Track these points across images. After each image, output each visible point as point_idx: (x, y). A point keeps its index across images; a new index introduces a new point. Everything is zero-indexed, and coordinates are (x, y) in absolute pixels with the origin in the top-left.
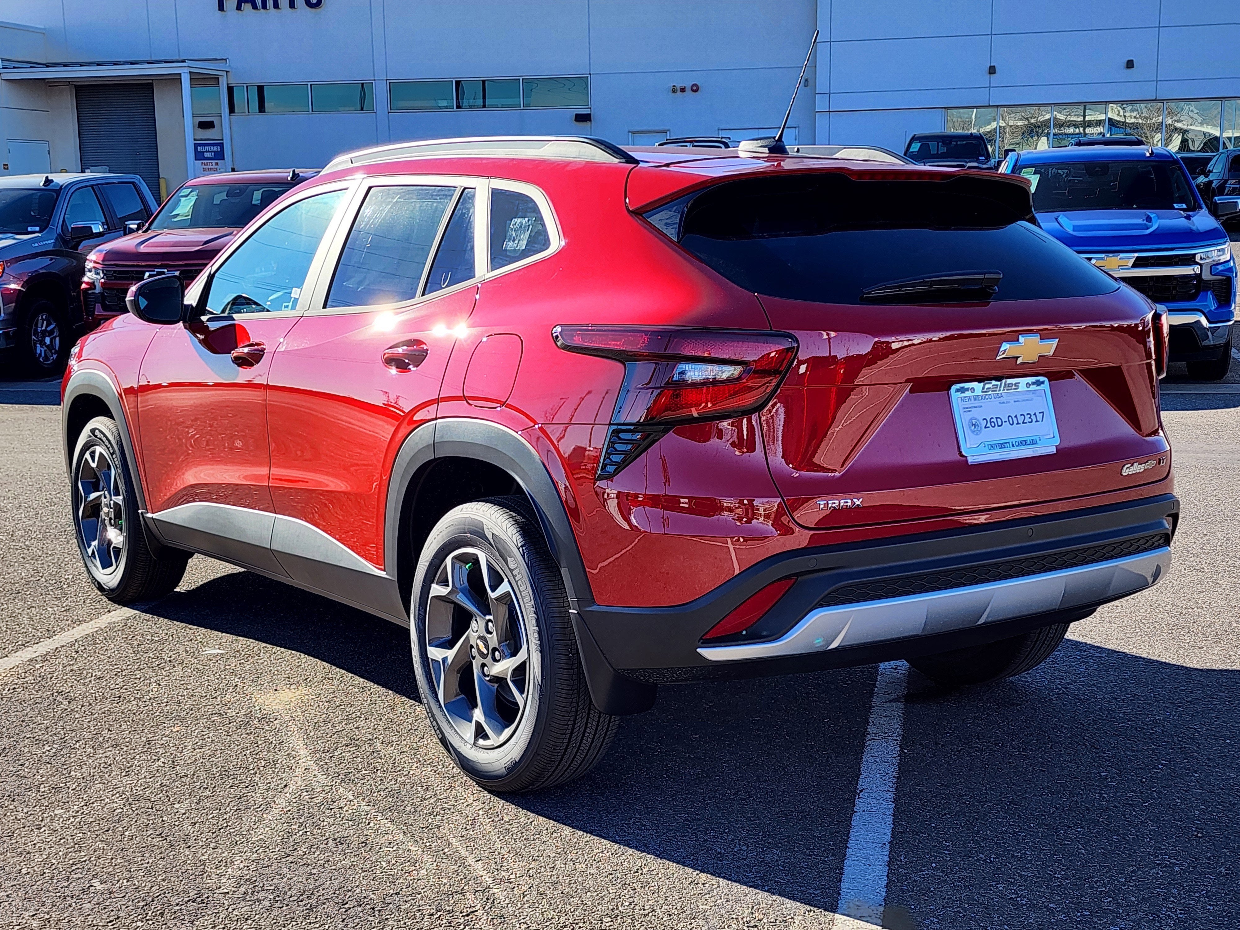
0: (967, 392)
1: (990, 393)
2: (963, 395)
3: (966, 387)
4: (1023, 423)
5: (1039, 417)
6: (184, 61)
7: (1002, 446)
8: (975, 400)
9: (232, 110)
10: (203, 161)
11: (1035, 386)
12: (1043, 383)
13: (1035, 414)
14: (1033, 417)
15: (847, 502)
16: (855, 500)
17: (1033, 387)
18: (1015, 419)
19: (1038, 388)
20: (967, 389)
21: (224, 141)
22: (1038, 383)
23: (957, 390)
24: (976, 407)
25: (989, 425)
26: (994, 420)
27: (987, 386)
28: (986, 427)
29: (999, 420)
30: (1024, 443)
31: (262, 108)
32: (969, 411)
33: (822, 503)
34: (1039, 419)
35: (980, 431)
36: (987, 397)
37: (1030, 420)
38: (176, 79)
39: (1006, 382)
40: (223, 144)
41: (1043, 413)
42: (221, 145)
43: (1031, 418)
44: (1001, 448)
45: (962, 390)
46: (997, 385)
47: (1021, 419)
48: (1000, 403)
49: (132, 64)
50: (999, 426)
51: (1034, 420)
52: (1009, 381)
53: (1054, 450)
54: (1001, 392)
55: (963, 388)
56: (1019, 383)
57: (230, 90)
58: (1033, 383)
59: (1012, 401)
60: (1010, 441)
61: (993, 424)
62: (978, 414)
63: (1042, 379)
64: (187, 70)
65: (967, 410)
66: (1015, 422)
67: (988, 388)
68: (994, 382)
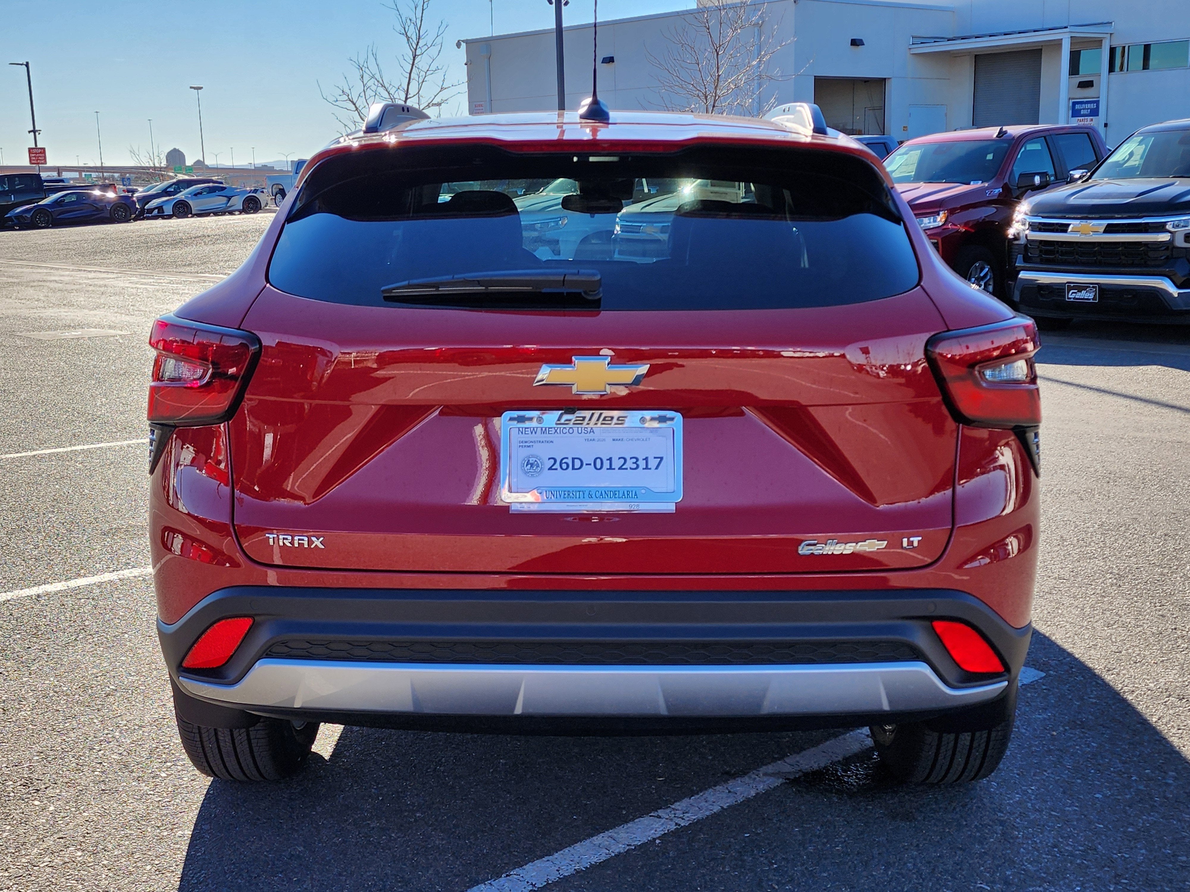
0: (528, 423)
2: (520, 425)
3: (527, 416)
4: (620, 468)
5: (653, 463)
6: (1066, 27)
7: (567, 495)
8: (542, 432)
9: (1111, 69)
10: (1079, 118)
11: (656, 422)
12: (672, 419)
13: (646, 459)
14: (641, 463)
15: (303, 540)
16: (314, 539)
17: (656, 424)
18: (606, 463)
19: (663, 425)
20: (530, 419)
21: (1100, 99)
22: (662, 419)
23: (511, 419)
24: (540, 442)
25: (557, 466)
26: (569, 461)
27: (566, 417)
28: (552, 469)
29: (577, 461)
30: (611, 494)
31: (1146, 66)
32: (529, 446)
33: (271, 536)
34: (652, 466)
36: (565, 431)
37: (634, 466)
38: (1057, 45)
40: (1099, 101)
41: (661, 458)
42: (1097, 102)
43: (637, 463)
44: (571, 497)
45: (518, 419)
47: (616, 464)
48: (589, 440)
49: (1035, 31)
50: (573, 468)
51: (642, 466)
53: (671, 508)
55: (520, 416)
57: (1112, 50)
58: (653, 419)
59: (611, 440)
61: (564, 466)
62: (542, 452)
63: (669, 414)
64: (1069, 35)
66: (607, 466)
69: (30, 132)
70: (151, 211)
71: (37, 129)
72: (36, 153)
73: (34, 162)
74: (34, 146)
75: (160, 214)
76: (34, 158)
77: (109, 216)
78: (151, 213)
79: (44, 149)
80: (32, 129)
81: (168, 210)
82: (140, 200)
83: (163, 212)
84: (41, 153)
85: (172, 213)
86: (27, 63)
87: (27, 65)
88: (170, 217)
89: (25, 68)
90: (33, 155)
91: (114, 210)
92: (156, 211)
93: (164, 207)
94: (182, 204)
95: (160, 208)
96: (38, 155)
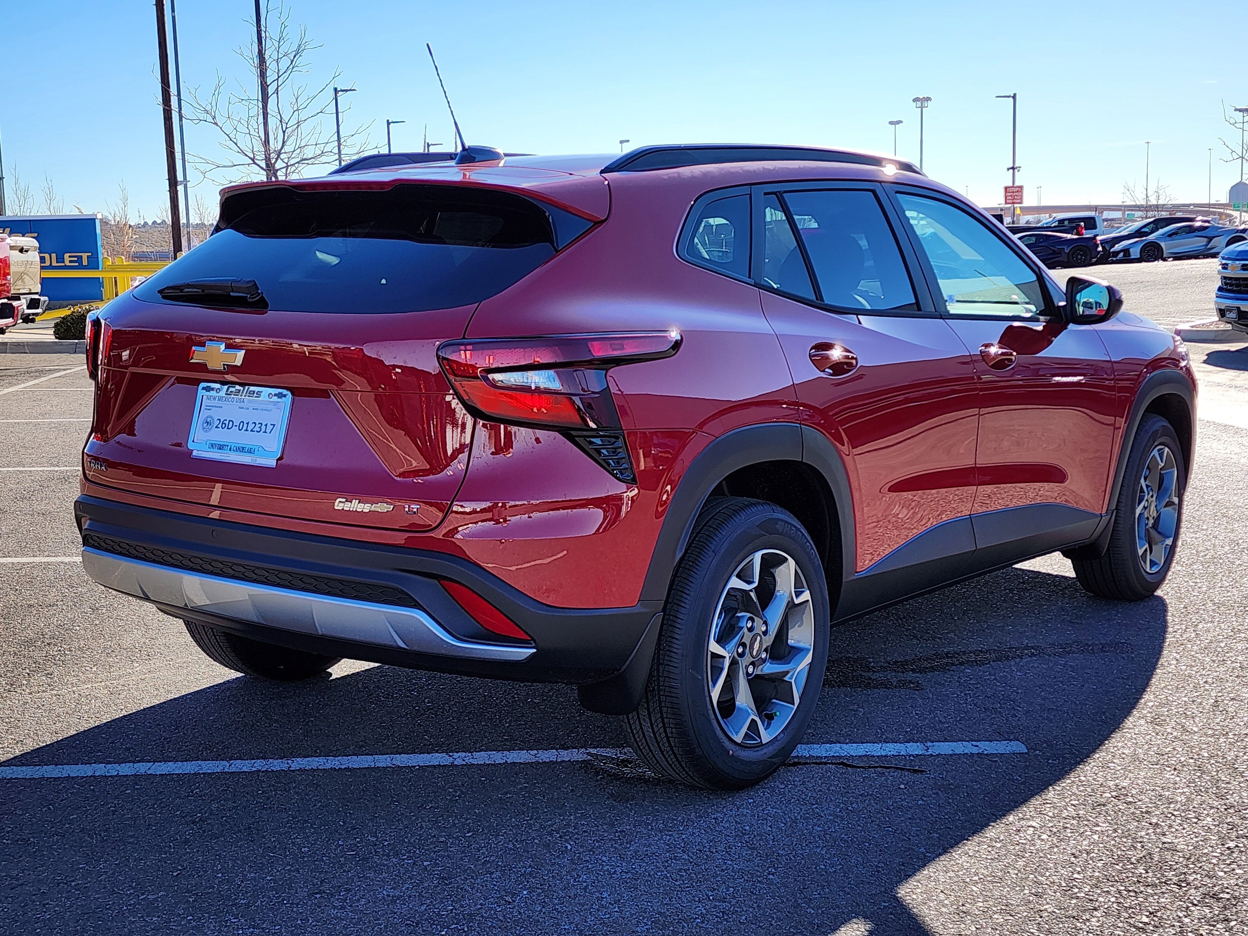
0: (212, 392)
1: (232, 396)
2: (208, 393)
3: (212, 387)
4: (252, 431)
5: (269, 427)
7: (221, 447)
8: (219, 400)
11: (276, 397)
12: (285, 396)
13: (266, 425)
14: (263, 427)
17: (275, 399)
18: (245, 425)
19: (279, 400)
20: (213, 389)
22: (280, 396)
23: (203, 388)
24: (216, 407)
25: (220, 426)
26: (227, 422)
27: (231, 389)
28: (216, 427)
29: (231, 423)
30: (241, 450)
34: (268, 431)
35: (210, 429)
36: (228, 400)
37: (259, 430)
39: (248, 389)
41: (274, 425)
43: (261, 428)
44: (220, 449)
45: (208, 389)
46: (239, 390)
47: (251, 427)
48: (240, 408)
50: (228, 428)
51: (263, 430)
52: (252, 388)
53: (273, 463)
54: (243, 397)
55: (209, 387)
56: (261, 392)
58: (275, 395)
59: (251, 408)
60: (230, 444)
61: (224, 426)
62: (216, 414)
63: (285, 392)
65: (209, 408)
66: (245, 428)
67: (231, 392)
68: (238, 387)
69: (1008, 169)
70: (1116, 253)
71: (1016, 165)
72: (1013, 192)
73: (1008, 201)
74: (1011, 185)
75: (1126, 258)
76: (1010, 198)
77: (1066, 260)
78: (1116, 257)
79: (1021, 187)
80: (1011, 166)
81: (1135, 252)
82: (1103, 242)
83: (1129, 256)
84: (1018, 192)
85: (1139, 256)
86: (1015, 95)
87: (1014, 97)
88: (1139, 260)
89: (1011, 99)
90: (1010, 194)
91: (1073, 253)
92: (1121, 255)
93: (1131, 250)
94: (1151, 246)
95: (1126, 251)
96: (1015, 194)
